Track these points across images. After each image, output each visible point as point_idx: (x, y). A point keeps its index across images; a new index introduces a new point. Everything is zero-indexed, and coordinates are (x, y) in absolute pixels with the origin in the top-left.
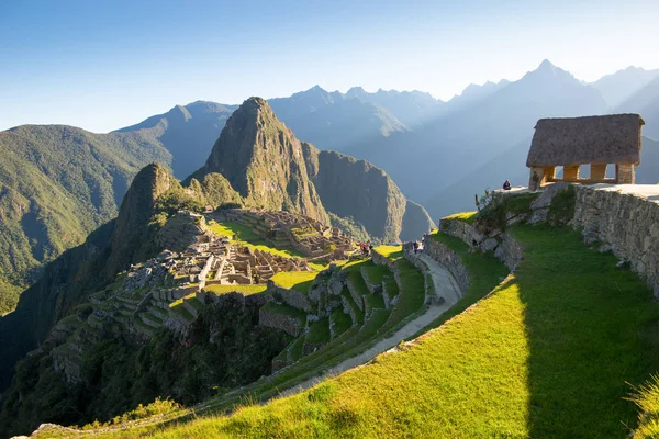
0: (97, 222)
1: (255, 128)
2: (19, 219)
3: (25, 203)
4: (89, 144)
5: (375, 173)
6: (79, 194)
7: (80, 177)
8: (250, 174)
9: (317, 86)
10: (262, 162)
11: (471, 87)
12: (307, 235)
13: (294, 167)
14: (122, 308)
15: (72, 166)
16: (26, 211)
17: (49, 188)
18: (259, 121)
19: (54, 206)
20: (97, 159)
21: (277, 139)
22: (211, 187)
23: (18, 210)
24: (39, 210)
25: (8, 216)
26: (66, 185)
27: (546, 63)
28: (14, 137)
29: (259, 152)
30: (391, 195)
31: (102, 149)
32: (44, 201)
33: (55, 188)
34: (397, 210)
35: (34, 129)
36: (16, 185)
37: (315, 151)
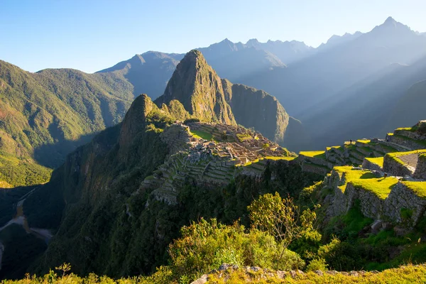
0: (92, 129)
1: (195, 71)
2: (47, 127)
3: (50, 117)
4: (85, 81)
5: (269, 98)
6: (81, 112)
7: (81, 101)
8: (193, 100)
9: (226, 39)
10: (200, 93)
11: (334, 38)
12: (245, 138)
13: (218, 95)
14: (192, 171)
15: (76, 94)
16: (51, 122)
17: (63, 108)
18: (197, 66)
19: (66, 119)
20: (90, 90)
21: (208, 77)
22: (173, 109)
23: (47, 121)
24: (59, 122)
25: (41, 125)
26: (73, 106)
27: (390, 20)
28: (41, 76)
29: (198, 86)
30: (279, 113)
31: (93, 83)
32: (61, 116)
33: (67, 108)
34: (283, 123)
35: (52, 71)
36: (44, 106)
37: (229, 85)
